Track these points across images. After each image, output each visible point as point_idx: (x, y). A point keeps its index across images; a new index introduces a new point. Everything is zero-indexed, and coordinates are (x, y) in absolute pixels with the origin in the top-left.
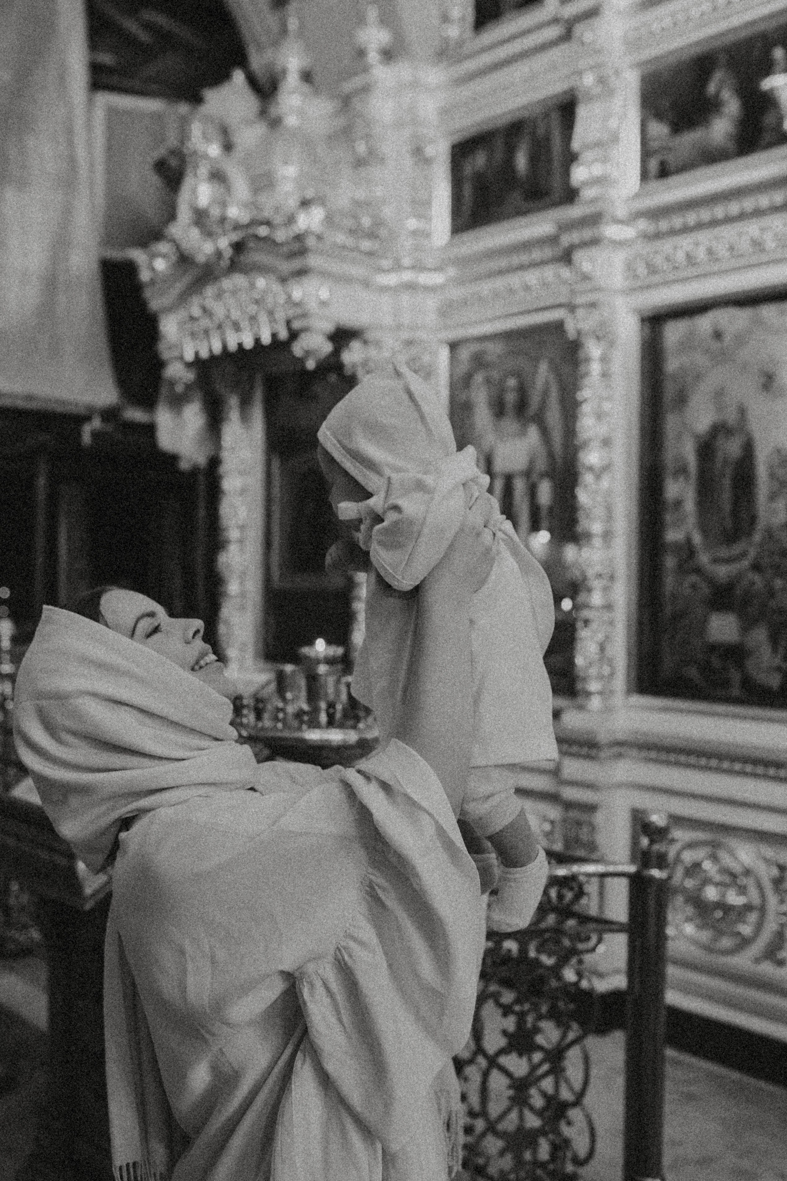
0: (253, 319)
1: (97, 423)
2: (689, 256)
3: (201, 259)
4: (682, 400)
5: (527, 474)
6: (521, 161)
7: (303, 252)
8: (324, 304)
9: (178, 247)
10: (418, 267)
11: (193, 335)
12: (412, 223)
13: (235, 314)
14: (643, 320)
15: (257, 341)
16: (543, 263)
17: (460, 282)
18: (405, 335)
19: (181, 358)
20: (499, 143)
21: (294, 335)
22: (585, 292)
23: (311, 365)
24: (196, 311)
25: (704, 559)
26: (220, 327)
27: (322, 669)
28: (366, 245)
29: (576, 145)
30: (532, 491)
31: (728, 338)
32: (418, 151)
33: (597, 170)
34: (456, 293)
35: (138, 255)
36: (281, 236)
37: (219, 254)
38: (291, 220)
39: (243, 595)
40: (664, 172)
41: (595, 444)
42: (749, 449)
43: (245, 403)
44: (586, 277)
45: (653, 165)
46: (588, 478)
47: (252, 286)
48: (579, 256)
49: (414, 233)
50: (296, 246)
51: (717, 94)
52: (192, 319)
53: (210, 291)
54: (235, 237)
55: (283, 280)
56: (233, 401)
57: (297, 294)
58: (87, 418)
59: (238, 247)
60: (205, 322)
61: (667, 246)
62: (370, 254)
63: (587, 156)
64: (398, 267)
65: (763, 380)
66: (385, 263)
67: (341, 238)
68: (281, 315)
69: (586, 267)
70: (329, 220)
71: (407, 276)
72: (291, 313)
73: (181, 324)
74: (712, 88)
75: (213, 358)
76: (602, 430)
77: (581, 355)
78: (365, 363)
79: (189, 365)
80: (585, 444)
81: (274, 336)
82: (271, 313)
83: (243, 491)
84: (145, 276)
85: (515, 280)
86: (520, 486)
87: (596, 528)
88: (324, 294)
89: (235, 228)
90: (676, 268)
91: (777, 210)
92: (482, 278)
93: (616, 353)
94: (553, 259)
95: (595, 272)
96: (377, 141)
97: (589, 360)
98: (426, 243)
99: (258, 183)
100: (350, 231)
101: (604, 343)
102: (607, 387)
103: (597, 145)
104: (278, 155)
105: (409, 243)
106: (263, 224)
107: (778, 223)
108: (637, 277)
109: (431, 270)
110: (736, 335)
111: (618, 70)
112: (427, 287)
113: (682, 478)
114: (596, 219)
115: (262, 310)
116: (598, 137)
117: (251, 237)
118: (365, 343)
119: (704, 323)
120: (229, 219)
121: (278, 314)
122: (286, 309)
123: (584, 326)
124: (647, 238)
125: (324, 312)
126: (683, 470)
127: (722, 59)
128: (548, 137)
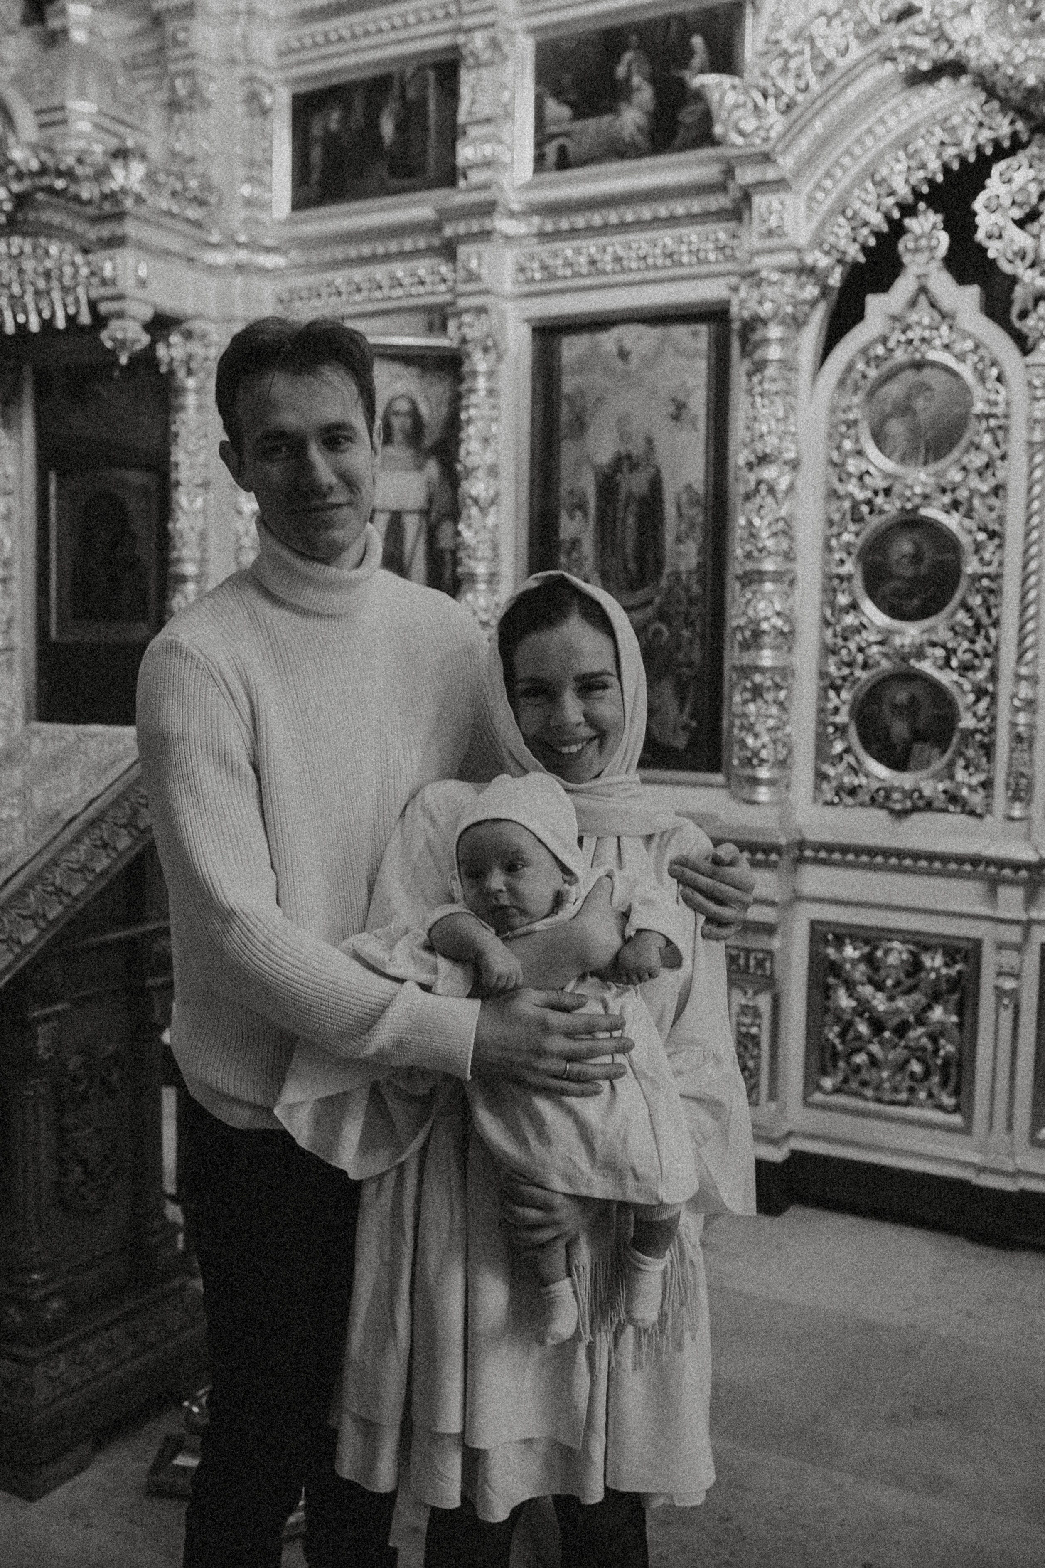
0: (42, 295)
2: (593, 262)
4: (580, 425)
5: (424, 513)
6: (387, 128)
7: (120, 216)
8: (142, 283)
10: (253, 246)
12: (246, 190)
14: (534, 330)
15: (47, 323)
16: (415, 254)
17: (307, 268)
20: (359, 102)
21: (100, 321)
22: (468, 294)
23: (124, 360)
28: (192, 213)
29: (462, 117)
30: (432, 532)
31: (634, 360)
32: (253, 98)
33: (487, 150)
34: (300, 282)
36: (86, 192)
38: (103, 174)
40: (564, 163)
41: (481, 474)
42: (656, 484)
43: (11, 402)
44: (472, 277)
45: (551, 150)
46: (474, 511)
47: (41, 251)
48: (463, 250)
49: (249, 202)
50: (107, 206)
51: (628, 79)
54: (16, 187)
55: (87, 251)
57: (106, 267)
59: (21, 200)
61: (567, 249)
62: (197, 224)
63: (474, 132)
64: (228, 242)
65: (672, 409)
66: (214, 238)
67: (164, 203)
68: (82, 295)
69: (474, 264)
70: (150, 177)
71: (242, 255)
72: (96, 293)
74: (621, 71)
76: (489, 457)
77: (466, 368)
78: (185, 361)
80: (469, 472)
81: (71, 319)
82: (68, 291)
85: (380, 272)
86: (412, 525)
87: (481, 570)
88: (143, 270)
89: (20, 176)
90: (577, 275)
91: (692, 218)
92: (336, 265)
93: (505, 369)
94: (430, 251)
95: (484, 272)
96: (200, 79)
97: (474, 374)
98: (263, 216)
99: (46, 118)
100: (174, 194)
101: (492, 356)
102: (493, 407)
103: (488, 120)
104: (71, 82)
105: (243, 214)
106: (60, 174)
107: (693, 234)
108: (532, 280)
109: (268, 250)
110: (644, 357)
111: (511, 33)
112: (263, 271)
113: (578, 514)
114: (488, 209)
115: (55, 284)
116: (488, 111)
117: (42, 189)
118: (188, 335)
119: (608, 340)
120: (11, 163)
121: (81, 291)
122: (88, 286)
123: (470, 333)
124: (543, 236)
125: (141, 293)
126: (581, 506)
127: (634, 38)
128: (423, 102)
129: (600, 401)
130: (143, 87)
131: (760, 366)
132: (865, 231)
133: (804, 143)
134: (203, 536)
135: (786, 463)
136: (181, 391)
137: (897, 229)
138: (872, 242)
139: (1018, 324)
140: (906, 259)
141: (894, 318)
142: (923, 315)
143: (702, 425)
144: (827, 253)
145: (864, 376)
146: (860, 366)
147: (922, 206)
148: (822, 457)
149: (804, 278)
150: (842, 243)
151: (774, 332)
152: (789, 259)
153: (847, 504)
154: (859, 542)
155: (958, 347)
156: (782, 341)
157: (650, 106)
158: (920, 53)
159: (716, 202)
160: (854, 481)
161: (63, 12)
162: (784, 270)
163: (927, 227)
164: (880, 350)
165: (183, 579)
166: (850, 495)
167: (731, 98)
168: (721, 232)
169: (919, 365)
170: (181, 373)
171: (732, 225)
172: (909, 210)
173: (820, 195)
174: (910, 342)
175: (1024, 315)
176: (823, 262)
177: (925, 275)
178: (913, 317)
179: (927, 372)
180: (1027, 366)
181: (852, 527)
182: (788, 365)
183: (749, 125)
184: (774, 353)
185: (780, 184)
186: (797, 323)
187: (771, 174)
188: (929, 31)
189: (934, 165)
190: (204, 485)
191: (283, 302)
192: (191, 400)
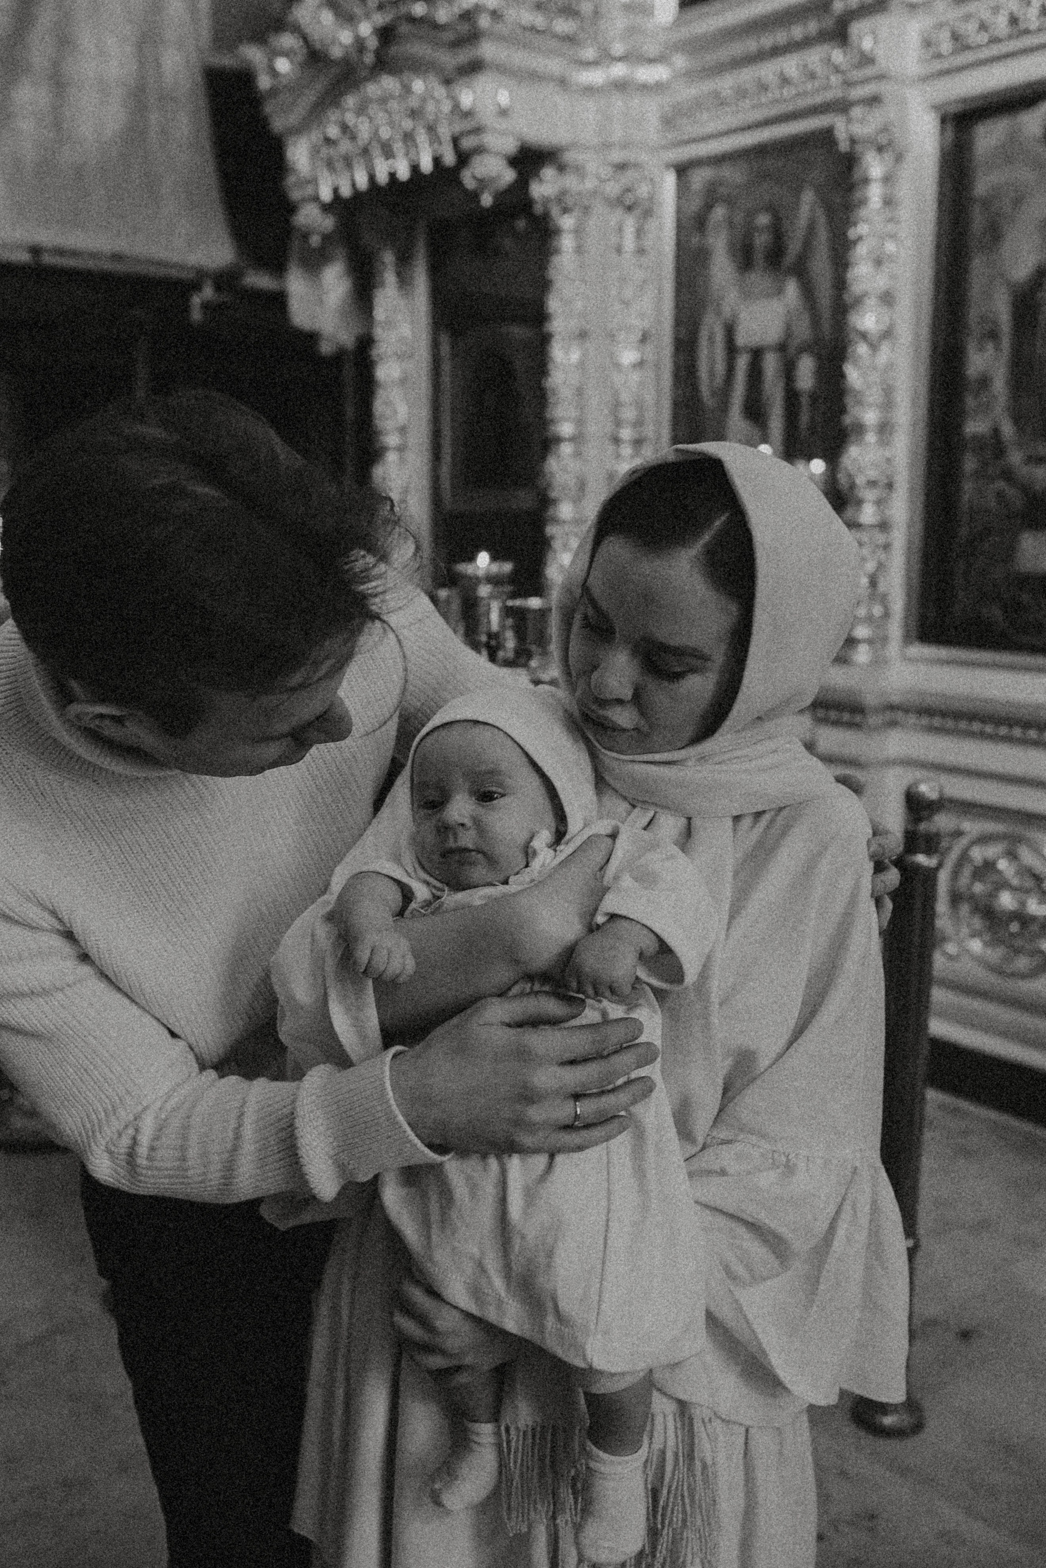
0: (409, 138)
1: (208, 292)
3: (336, 53)
4: (995, 234)
5: (782, 347)
7: (473, 37)
8: (503, 113)
9: (305, 38)
10: (632, 57)
11: (330, 165)
13: (385, 133)
14: (943, 120)
15: (415, 169)
16: (806, 43)
17: (689, 75)
18: (617, 156)
19: (316, 199)
21: (464, 158)
22: (863, 82)
23: (487, 200)
24: (333, 131)
25: (1015, 457)
26: (365, 152)
27: (484, 591)
28: (562, 26)
30: (789, 371)
34: (686, 94)
35: (253, 54)
36: (442, 16)
37: (360, 45)
41: (871, 302)
43: (404, 260)
44: (867, 60)
46: (862, 349)
47: (407, 89)
48: (856, 29)
49: (628, 8)
50: (464, 28)
52: (328, 141)
53: (350, 101)
54: (380, 19)
55: (447, 82)
56: (388, 258)
57: (467, 99)
58: (195, 286)
59: (386, 34)
60: (345, 146)
62: (570, 39)
64: (606, 58)
66: (589, 53)
67: (527, 18)
68: (445, 132)
69: (867, 44)
71: (619, 70)
72: (458, 128)
73: (315, 152)
75: (357, 195)
76: (881, 282)
77: (857, 175)
78: (561, 197)
79: (326, 208)
80: (858, 301)
81: (437, 161)
82: (431, 129)
83: (403, 381)
84: (264, 82)
85: (768, 71)
86: (771, 364)
87: (870, 417)
88: (504, 98)
89: (382, 7)
90: (995, 40)
92: (720, 69)
93: (906, 172)
94: (823, 37)
95: (880, 53)
97: (866, 181)
98: (645, 21)
101: (889, 156)
102: (891, 220)
105: (624, 22)
108: (939, 56)
109: (651, 61)
112: (644, 88)
113: (990, 346)
118: (563, 169)
119: (1032, 121)
121: (444, 128)
122: (450, 121)
123: (858, 130)
125: (503, 124)
126: (993, 335)
129: (1018, 202)
134: (580, 392)
136: (556, 232)
165: (558, 440)
170: (555, 211)
190: (583, 335)
191: (668, 122)
192: (567, 242)
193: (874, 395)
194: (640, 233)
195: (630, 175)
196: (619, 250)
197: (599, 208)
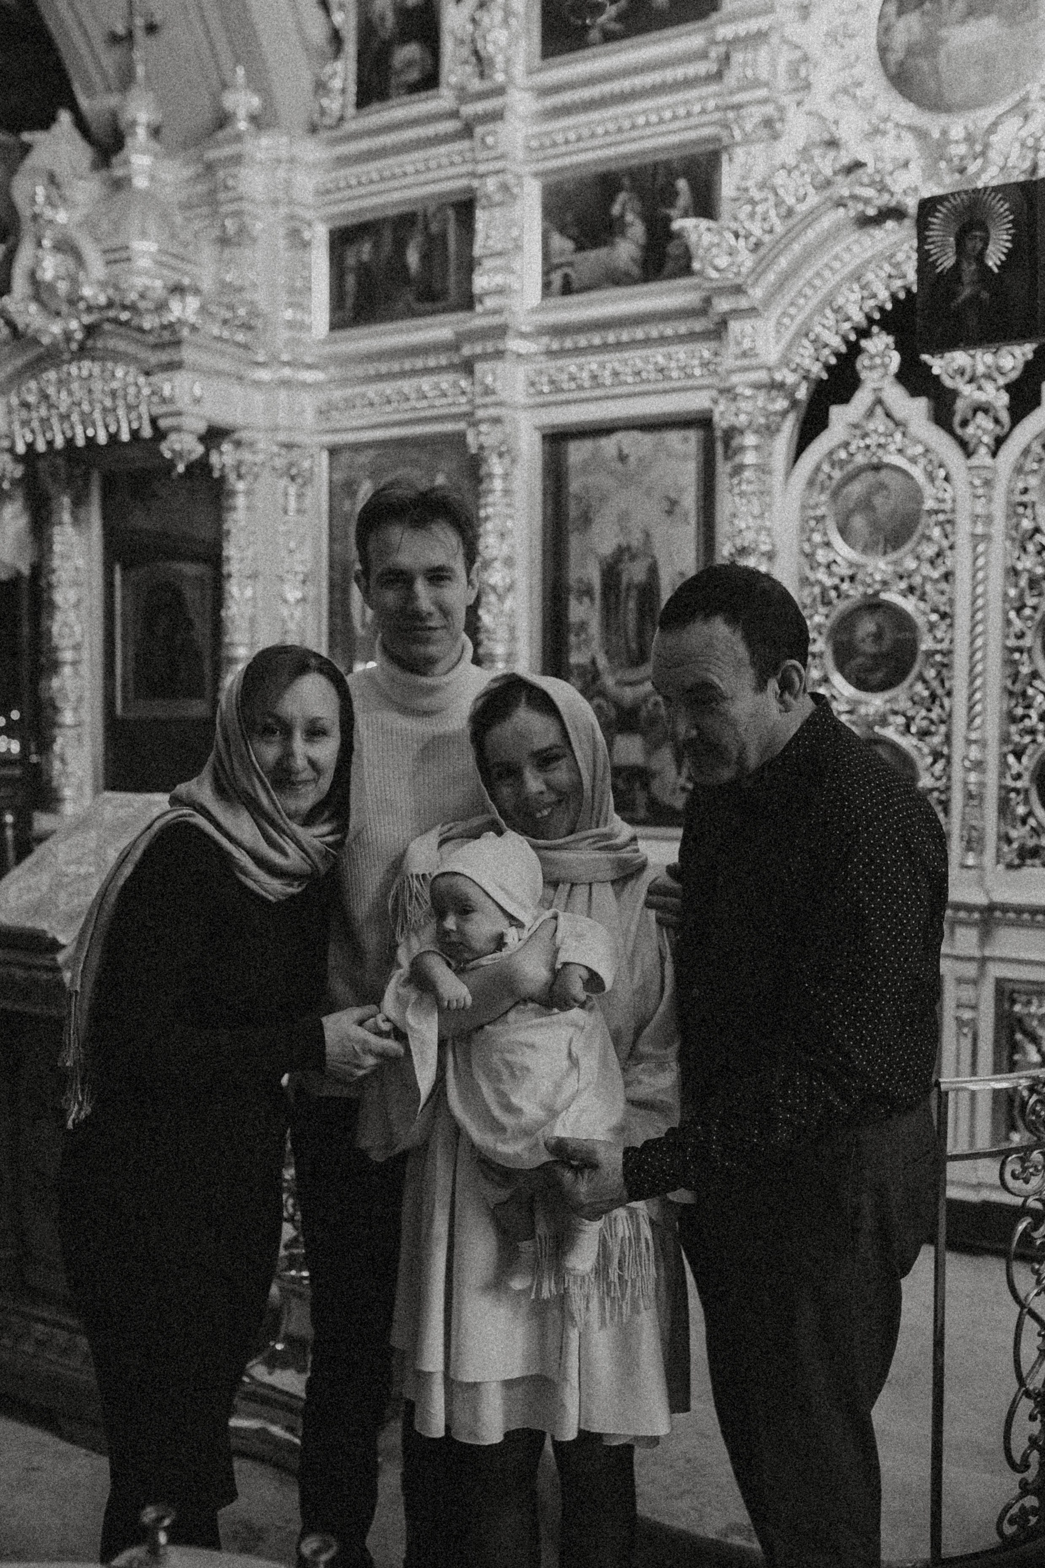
0: (109, 412)
2: (594, 377)
3: (45, 339)
4: (586, 520)
6: (413, 258)
7: (177, 343)
8: (197, 401)
9: (11, 324)
10: (297, 363)
11: (27, 425)
12: (289, 314)
13: (85, 405)
14: (544, 437)
15: (113, 437)
16: (438, 370)
17: (344, 382)
18: (282, 437)
19: (10, 450)
20: (387, 235)
21: (160, 435)
22: (485, 406)
23: (181, 468)
24: (31, 397)
25: (609, 681)
26: (64, 418)
28: (240, 337)
29: (477, 251)
31: (633, 462)
32: (294, 234)
33: (499, 279)
34: (338, 394)
36: (147, 323)
37: (68, 336)
38: (161, 307)
39: (79, 725)
40: (567, 289)
41: (497, 565)
42: (653, 571)
43: (79, 502)
44: (488, 391)
45: (557, 278)
46: (492, 599)
47: (108, 373)
48: (479, 367)
49: (291, 325)
50: (166, 335)
51: (622, 216)
52: (26, 405)
53: (51, 375)
54: (87, 319)
55: (149, 373)
56: (66, 500)
57: (166, 388)
59: (90, 330)
60: (44, 411)
61: (572, 365)
62: (246, 347)
63: (488, 264)
64: (273, 361)
65: (665, 505)
66: (261, 357)
67: (216, 331)
68: (144, 411)
69: (489, 380)
70: (203, 310)
72: (156, 410)
74: (616, 209)
75: (53, 451)
76: (505, 550)
77: (483, 471)
78: (236, 466)
79: (18, 458)
80: (488, 563)
81: (135, 434)
82: (132, 408)
83: (77, 605)
85: (407, 385)
87: (500, 649)
88: (197, 389)
89: (89, 309)
90: (580, 388)
91: (680, 339)
92: (369, 379)
93: (518, 471)
94: (451, 367)
95: (498, 386)
96: (247, 219)
97: (490, 476)
98: (304, 336)
99: (112, 257)
100: (225, 322)
101: (507, 460)
102: (509, 505)
103: (500, 254)
104: (134, 224)
105: (285, 334)
106: (125, 307)
107: (681, 352)
108: (541, 393)
109: (309, 367)
110: (640, 460)
111: (519, 177)
112: (304, 385)
113: (586, 600)
114: (501, 331)
115: (120, 402)
116: (499, 247)
117: (108, 320)
118: (238, 444)
119: (609, 445)
120: (81, 298)
121: (143, 409)
122: (150, 403)
123: (487, 441)
124: (550, 354)
125: (196, 409)
126: (588, 592)
127: (626, 182)
128: (444, 236)
129: (603, 499)
130: (197, 225)
131: (739, 469)
132: (826, 352)
133: (771, 277)
134: (252, 620)
135: (763, 554)
136: (232, 494)
137: (854, 350)
138: (833, 361)
139: (959, 431)
140: (864, 375)
141: (856, 426)
142: (879, 423)
143: (693, 521)
144: (794, 371)
145: (830, 477)
146: (826, 468)
147: (875, 329)
148: (795, 549)
149: (774, 393)
150: (807, 363)
151: (750, 440)
152: (762, 376)
153: (817, 590)
154: (828, 623)
155: (910, 452)
156: (757, 448)
157: (642, 240)
158: (867, 201)
159: (698, 325)
160: (822, 570)
161: (127, 162)
162: (757, 386)
163: (881, 347)
164: (843, 455)
165: (230, 660)
166: (819, 582)
167: (707, 238)
168: (705, 350)
169: (877, 468)
170: (232, 477)
171: (713, 345)
172: (864, 333)
173: (786, 321)
174: (868, 447)
175: (964, 423)
176: (791, 379)
177: (880, 389)
178: (871, 426)
179: (884, 475)
180: (970, 468)
181: (822, 610)
182: (763, 469)
183: (723, 261)
184: (749, 458)
185: (752, 312)
186: (770, 431)
187: (743, 303)
188: (873, 184)
189: (884, 295)
190: (254, 576)
191: (322, 413)
192: (240, 501)
193: (502, 633)
194: (300, 496)
195: (295, 453)
196: (286, 512)
197: (266, 477)
